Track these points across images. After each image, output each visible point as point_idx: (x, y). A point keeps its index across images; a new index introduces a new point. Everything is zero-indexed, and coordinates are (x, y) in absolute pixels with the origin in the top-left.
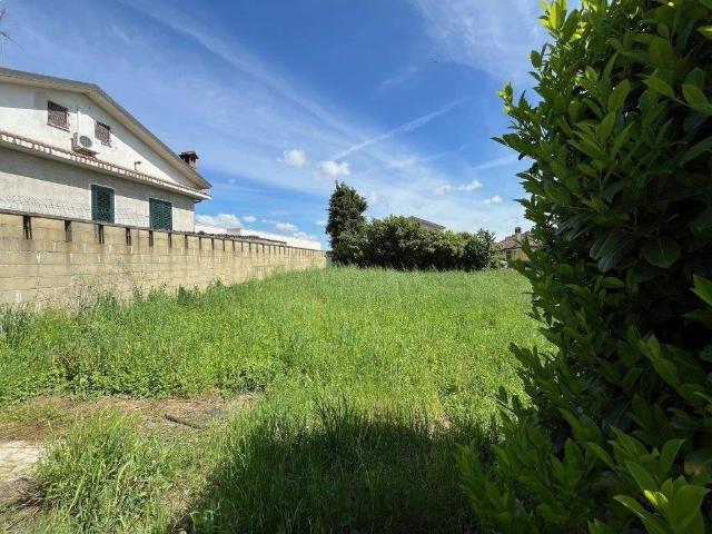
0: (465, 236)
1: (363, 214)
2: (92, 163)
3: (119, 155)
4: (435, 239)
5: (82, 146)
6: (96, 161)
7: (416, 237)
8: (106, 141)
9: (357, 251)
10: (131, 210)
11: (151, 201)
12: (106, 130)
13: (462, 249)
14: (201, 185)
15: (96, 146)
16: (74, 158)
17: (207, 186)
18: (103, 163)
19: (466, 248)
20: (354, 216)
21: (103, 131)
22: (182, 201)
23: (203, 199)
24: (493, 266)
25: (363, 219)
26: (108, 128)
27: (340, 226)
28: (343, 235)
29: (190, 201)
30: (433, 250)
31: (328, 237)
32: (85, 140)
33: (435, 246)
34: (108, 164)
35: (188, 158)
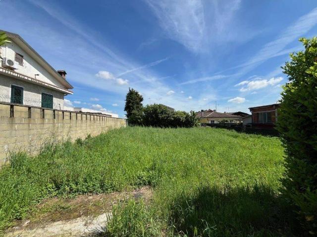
0: (185, 113)
1: (142, 103)
2: (14, 74)
3: (27, 70)
4: (174, 114)
5: (8, 65)
6: (16, 73)
7: (165, 113)
8: (21, 63)
9: (140, 119)
10: (32, 98)
11: (42, 94)
12: (21, 58)
13: (184, 119)
14: (68, 87)
15: (16, 65)
16: (4, 71)
17: (71, 88)
18: (20, 75)
19: (186, 118)
20: (138, 103)
21: (19, 58)
22: (58, 94)
23: (69, 94)
24: (196, 126)
25: (142, 105)
26: (22, 57)
27: (131, 108)
28: (133, 112)
29: (62, 95)
30: (173, 119)
31: (126, 112)
32: (10, 62)
33: (173, 117)
34: (22, 75)
35: (62, 73)
